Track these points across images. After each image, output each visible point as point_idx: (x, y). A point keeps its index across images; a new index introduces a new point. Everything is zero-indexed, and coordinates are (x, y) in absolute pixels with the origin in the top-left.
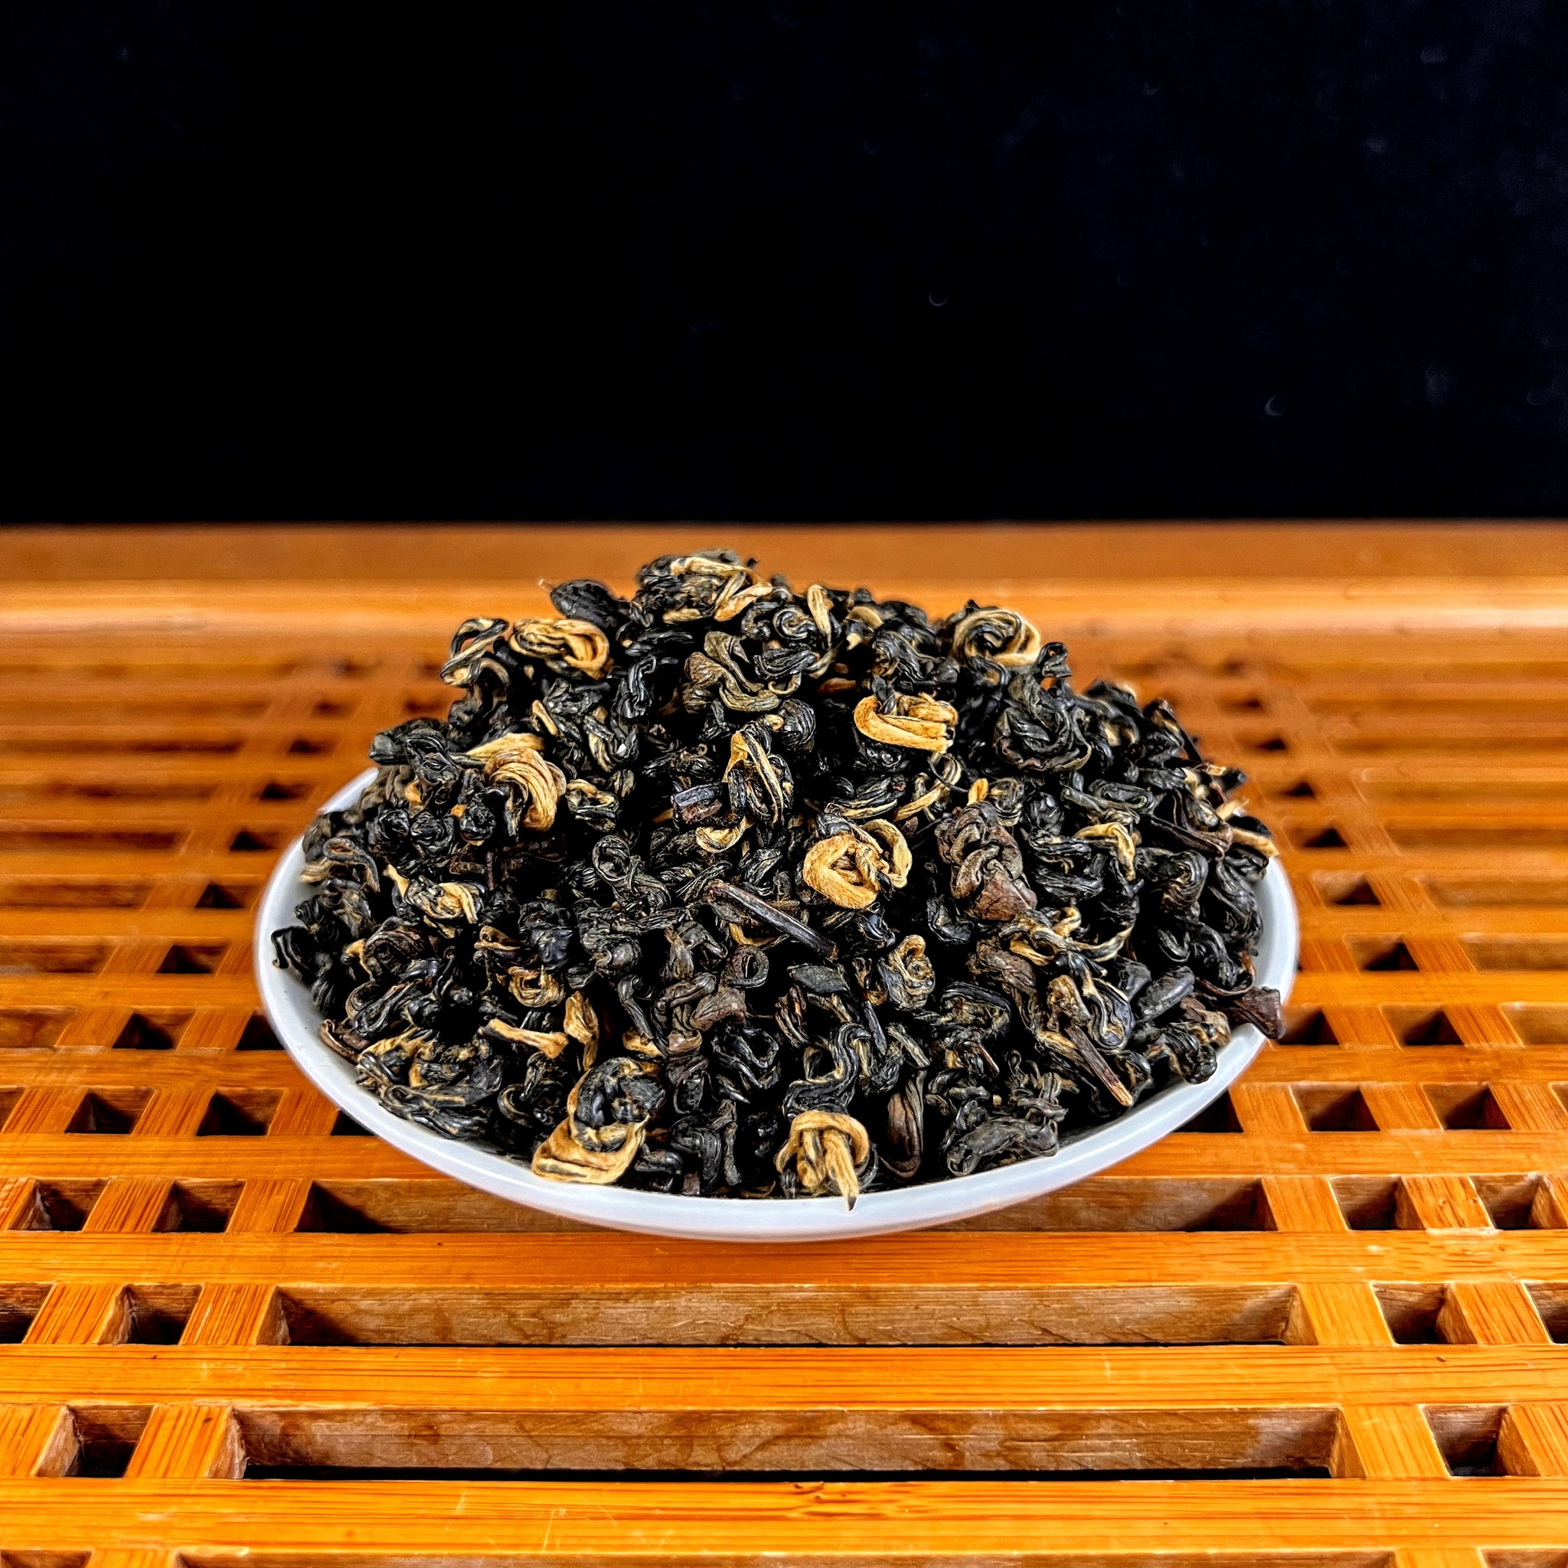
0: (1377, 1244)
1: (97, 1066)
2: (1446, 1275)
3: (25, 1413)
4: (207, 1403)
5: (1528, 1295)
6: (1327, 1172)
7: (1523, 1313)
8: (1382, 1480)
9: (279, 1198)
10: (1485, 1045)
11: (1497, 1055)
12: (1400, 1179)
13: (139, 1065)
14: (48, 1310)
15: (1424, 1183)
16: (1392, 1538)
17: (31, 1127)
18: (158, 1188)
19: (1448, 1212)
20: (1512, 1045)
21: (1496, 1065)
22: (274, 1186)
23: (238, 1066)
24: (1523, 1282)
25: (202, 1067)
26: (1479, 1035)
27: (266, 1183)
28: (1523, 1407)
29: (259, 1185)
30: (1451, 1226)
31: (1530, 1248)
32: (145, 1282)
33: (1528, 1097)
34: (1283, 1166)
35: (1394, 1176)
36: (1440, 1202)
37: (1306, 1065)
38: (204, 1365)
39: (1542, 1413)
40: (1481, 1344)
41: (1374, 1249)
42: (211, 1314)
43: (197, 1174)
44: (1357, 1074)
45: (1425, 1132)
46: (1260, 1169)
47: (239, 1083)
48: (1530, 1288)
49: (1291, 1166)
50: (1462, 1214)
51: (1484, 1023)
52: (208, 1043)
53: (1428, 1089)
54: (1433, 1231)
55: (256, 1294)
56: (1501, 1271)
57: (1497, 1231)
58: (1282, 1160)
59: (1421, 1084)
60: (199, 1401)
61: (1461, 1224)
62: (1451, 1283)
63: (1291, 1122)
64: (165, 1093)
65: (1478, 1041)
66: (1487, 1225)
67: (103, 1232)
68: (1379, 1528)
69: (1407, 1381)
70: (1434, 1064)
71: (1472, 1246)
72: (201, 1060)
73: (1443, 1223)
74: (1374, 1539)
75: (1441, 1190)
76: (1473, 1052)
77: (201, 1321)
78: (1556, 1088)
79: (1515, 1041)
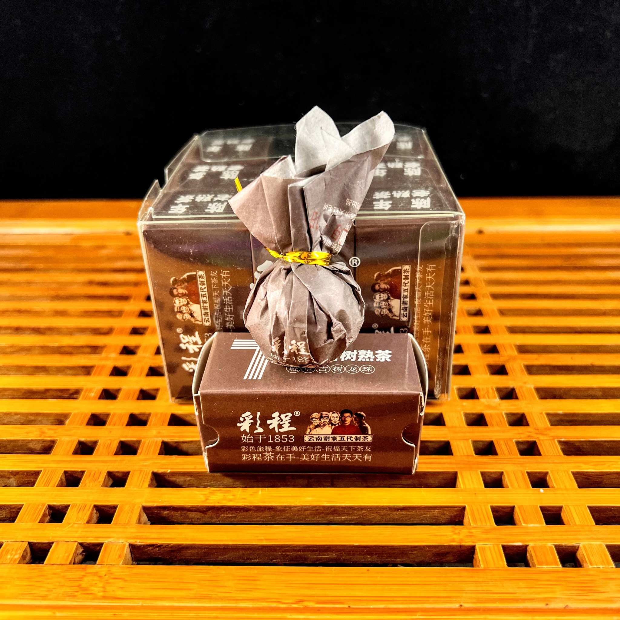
1: (115, 359)
2: (484, 409)
3: (109, 442)
10: (506, 354)
12: (475, 388)
13: (127, 359)
14: (111, 418)
15: (481, 389)
16: (457, 468)
17: (99, 374)
18: (137, 390)
19: (486, 396)
20: (513, 353)
21: (507, 358)
23: (155, 359)
24: (503, 412)
26: (505, 351)
28: (497, 440)
33: (515, 366)
35: (473, 386)
36: (485, 393)
38: (155, 431)
40: (489, 426)
41: (465, 404)
42: (154, 419)
43: (147, 386)
44: (468, 360)
45: (484, 376)
48: (505, 414)
50: (490, 395)
51: (506, 348)
53: (487, 365)
55: (165, 414)
57: (500, 400)
60: (154, 438)
62: (484, 412)
64: (135, 366)
66: (497, 398)
71: (492, 404)
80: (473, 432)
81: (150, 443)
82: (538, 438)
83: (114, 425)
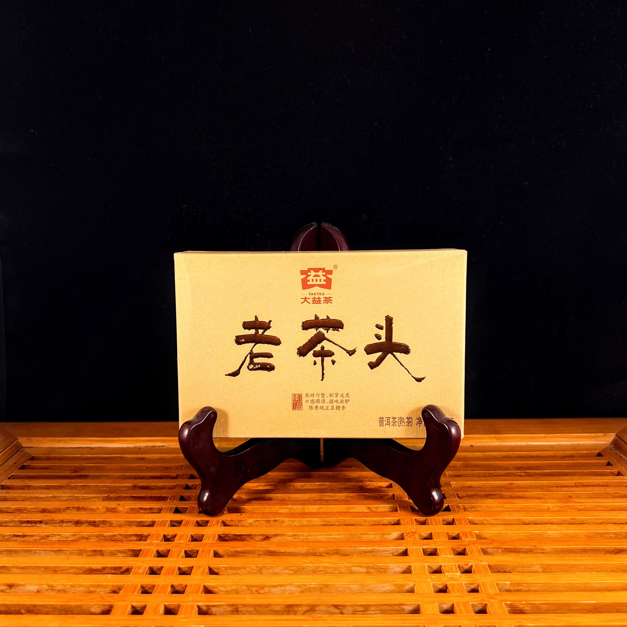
0: (434, 576)
1: (157, 545)
2: (447, 581)
3: (155, 605)
4: (192, 603)
5: (464, 585)
6: (426, 563)
7: (462, 587)
8: (426, 614)
9: (201, 569)
10: (467, 539)
11: (469, 541)
12: (442, 565)
13: (167, 544)
14: (156, 588)
15: (447, 566)
17: (145, 556)
18: (176, 567)
19: (450, 571)
20: (474, 539)
21: (468, 543)
22: (199, 567)
23: (189, 545)
24: (463, 583)
25: (180, 545)
26: (467, 537)
27: (198, 566)
28: (458, 603)
29: (197, 567)
30: (450, 573)
31: (466, 577)
32: (175, 584)
33: (474, 549)
34: (417, 562)
35: (440, 564)
36: (449, 568)
37: (426, 543)
38: (190, 597)
39: (461, 605)
40: (451, 593)
41: (433, 577)
42: (190, 589)
43: (183, 565)
44: (437, 545)
45: (449, 556)
46: (411, 563)
47: (189, 548)
48: (464, 584)
49: (418, 562)
50: (453, 570)
51: (468, 535)
52: (181, 540)
53: (452, 548)
54: (446, 574)
55: (199, 586)
56: (459, 581)
57: (460, 574)
58: (417, 561)
59: (451, 547)
60: (190, 603)
61: (453, 572)
62: (448, 583)
63: (420, 554)
64: (174, 550)
65: (466, 538)
66: (458, 572)
67: (165, 575)
68: (424, 622)
69: (434, 599)
70: (455, 543)
71: (455, 577)
72: (180, 543)
73: (449, 572)
74: (422, 623)
75: (450, 567)
76: (464, 541)
77: (188, 590)
78: (481, 548)
79: (474, 538)
80: (438, 597)
81: (187, 607)
82: (489, 601)
83: (159, 593)
